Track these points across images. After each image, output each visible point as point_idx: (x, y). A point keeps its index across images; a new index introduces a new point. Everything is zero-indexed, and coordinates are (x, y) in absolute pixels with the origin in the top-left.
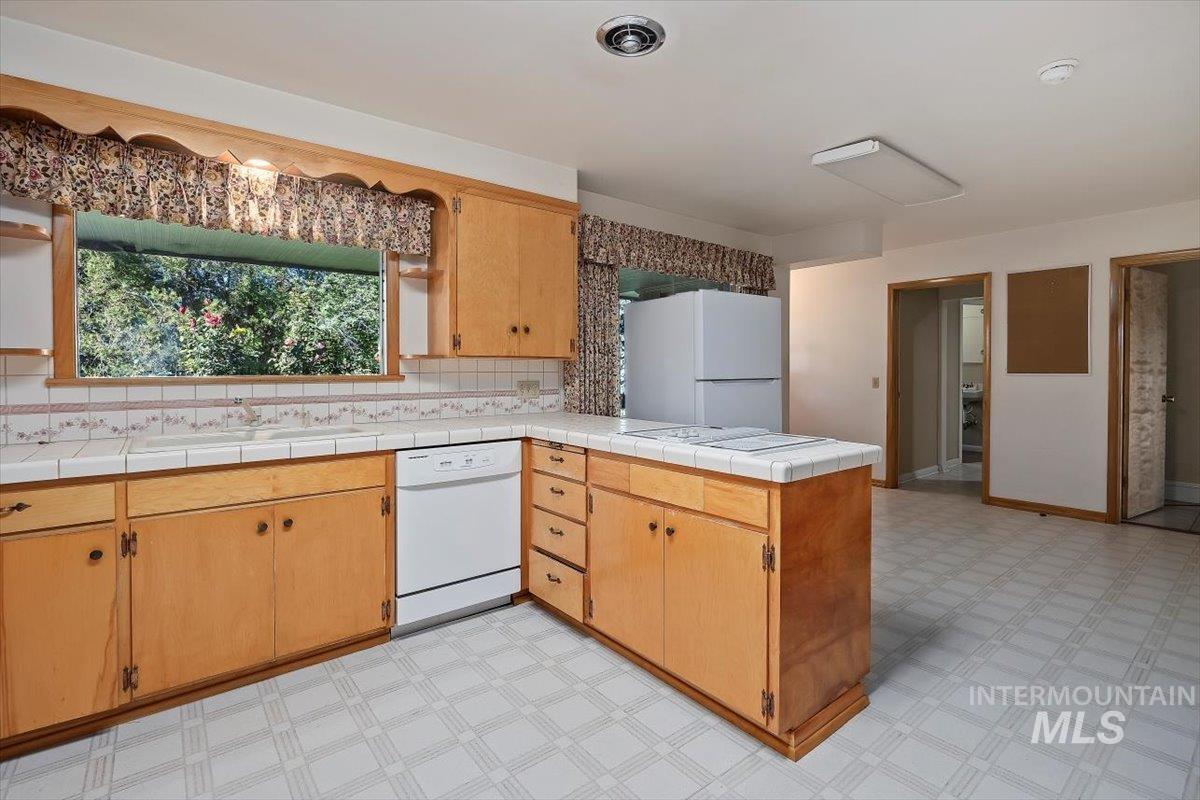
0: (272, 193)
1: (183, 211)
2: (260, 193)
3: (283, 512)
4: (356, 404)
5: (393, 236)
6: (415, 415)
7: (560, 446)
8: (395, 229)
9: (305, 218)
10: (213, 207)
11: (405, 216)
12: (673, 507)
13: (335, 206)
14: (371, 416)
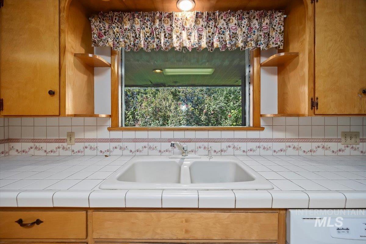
0: (193, 24)
2: (188, 26)
4: (236, 144)
5: (260, 37)
6: (270, 152)
8: (261, 33)
9: (209, 37)
10: (167, 39)
11: (267, 24)
13: (225, 26)
14: (244, 151)
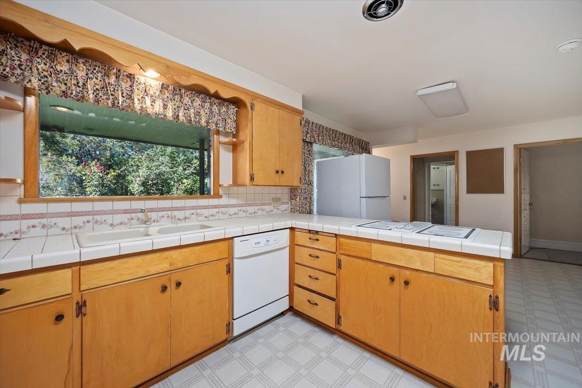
0: (158, 93)
1: (108, 99)
2: (151, 92)
3: (175, 278)
4: (199, 211)
5: (219, 121)
6: (227, 216)
7: (317, 232)
8: (220, 118)
9: (175, 109)
10: (125, 99)
11: (224, 111)
12: (407, 268)
13: (190, 103)
14: (206, 217)
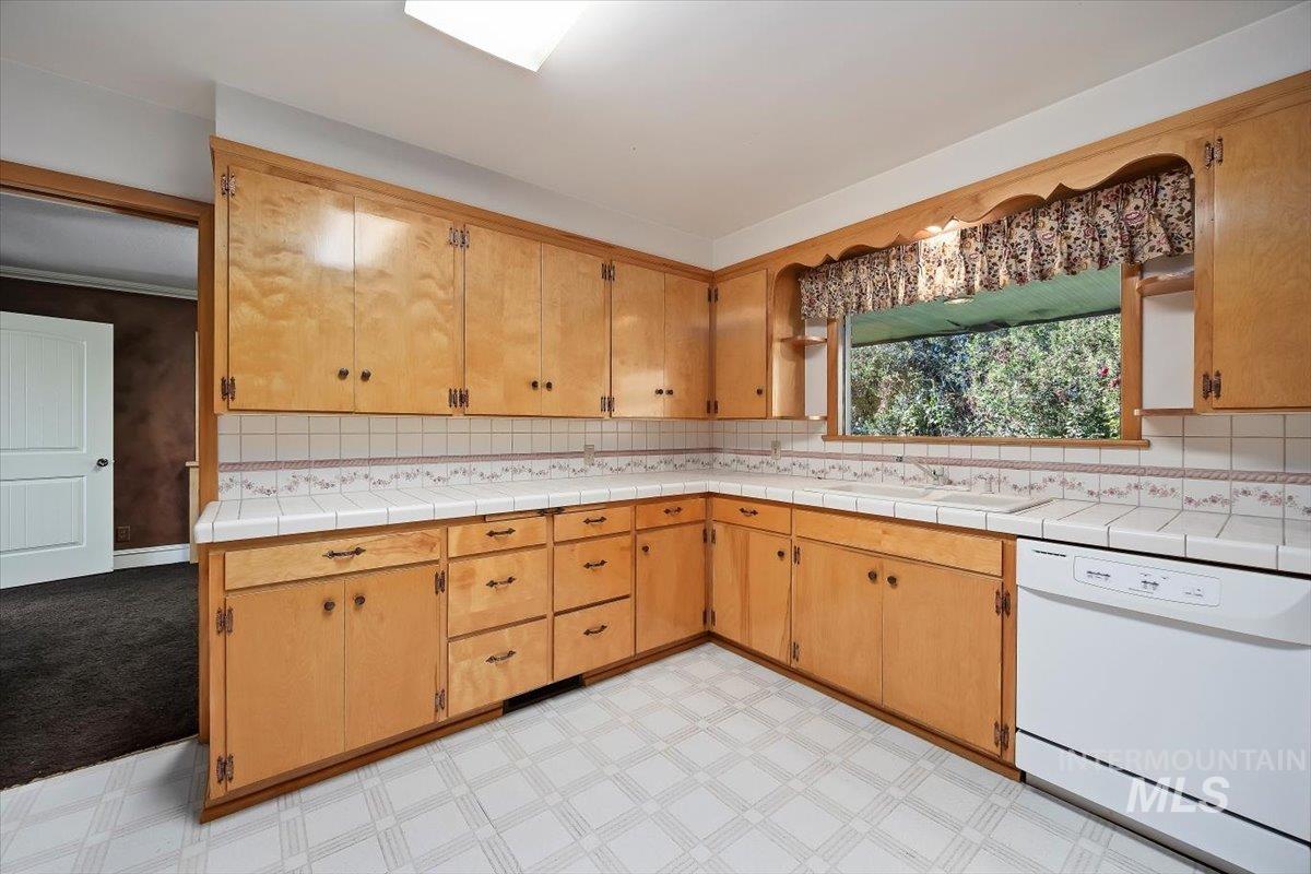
1: (888, 296)
4: (1069, 476)
6: (1174, 502)
